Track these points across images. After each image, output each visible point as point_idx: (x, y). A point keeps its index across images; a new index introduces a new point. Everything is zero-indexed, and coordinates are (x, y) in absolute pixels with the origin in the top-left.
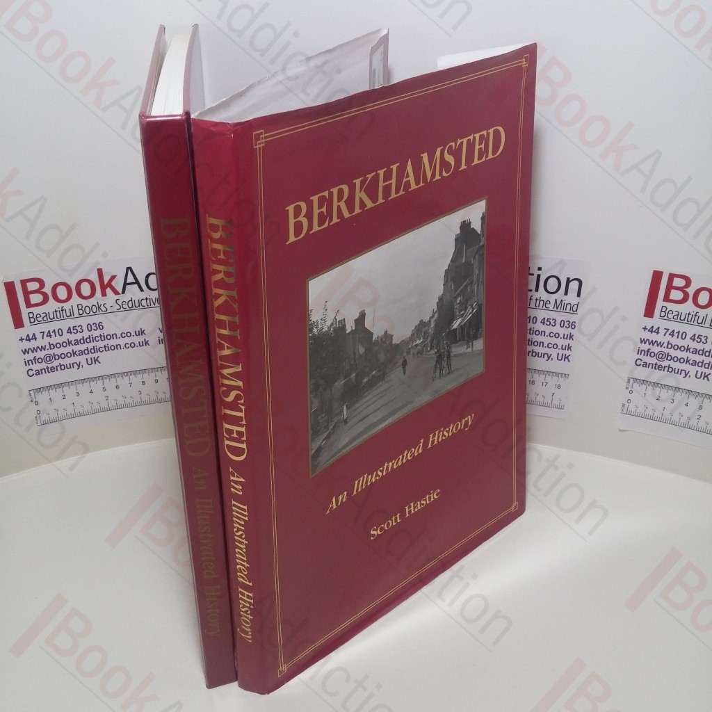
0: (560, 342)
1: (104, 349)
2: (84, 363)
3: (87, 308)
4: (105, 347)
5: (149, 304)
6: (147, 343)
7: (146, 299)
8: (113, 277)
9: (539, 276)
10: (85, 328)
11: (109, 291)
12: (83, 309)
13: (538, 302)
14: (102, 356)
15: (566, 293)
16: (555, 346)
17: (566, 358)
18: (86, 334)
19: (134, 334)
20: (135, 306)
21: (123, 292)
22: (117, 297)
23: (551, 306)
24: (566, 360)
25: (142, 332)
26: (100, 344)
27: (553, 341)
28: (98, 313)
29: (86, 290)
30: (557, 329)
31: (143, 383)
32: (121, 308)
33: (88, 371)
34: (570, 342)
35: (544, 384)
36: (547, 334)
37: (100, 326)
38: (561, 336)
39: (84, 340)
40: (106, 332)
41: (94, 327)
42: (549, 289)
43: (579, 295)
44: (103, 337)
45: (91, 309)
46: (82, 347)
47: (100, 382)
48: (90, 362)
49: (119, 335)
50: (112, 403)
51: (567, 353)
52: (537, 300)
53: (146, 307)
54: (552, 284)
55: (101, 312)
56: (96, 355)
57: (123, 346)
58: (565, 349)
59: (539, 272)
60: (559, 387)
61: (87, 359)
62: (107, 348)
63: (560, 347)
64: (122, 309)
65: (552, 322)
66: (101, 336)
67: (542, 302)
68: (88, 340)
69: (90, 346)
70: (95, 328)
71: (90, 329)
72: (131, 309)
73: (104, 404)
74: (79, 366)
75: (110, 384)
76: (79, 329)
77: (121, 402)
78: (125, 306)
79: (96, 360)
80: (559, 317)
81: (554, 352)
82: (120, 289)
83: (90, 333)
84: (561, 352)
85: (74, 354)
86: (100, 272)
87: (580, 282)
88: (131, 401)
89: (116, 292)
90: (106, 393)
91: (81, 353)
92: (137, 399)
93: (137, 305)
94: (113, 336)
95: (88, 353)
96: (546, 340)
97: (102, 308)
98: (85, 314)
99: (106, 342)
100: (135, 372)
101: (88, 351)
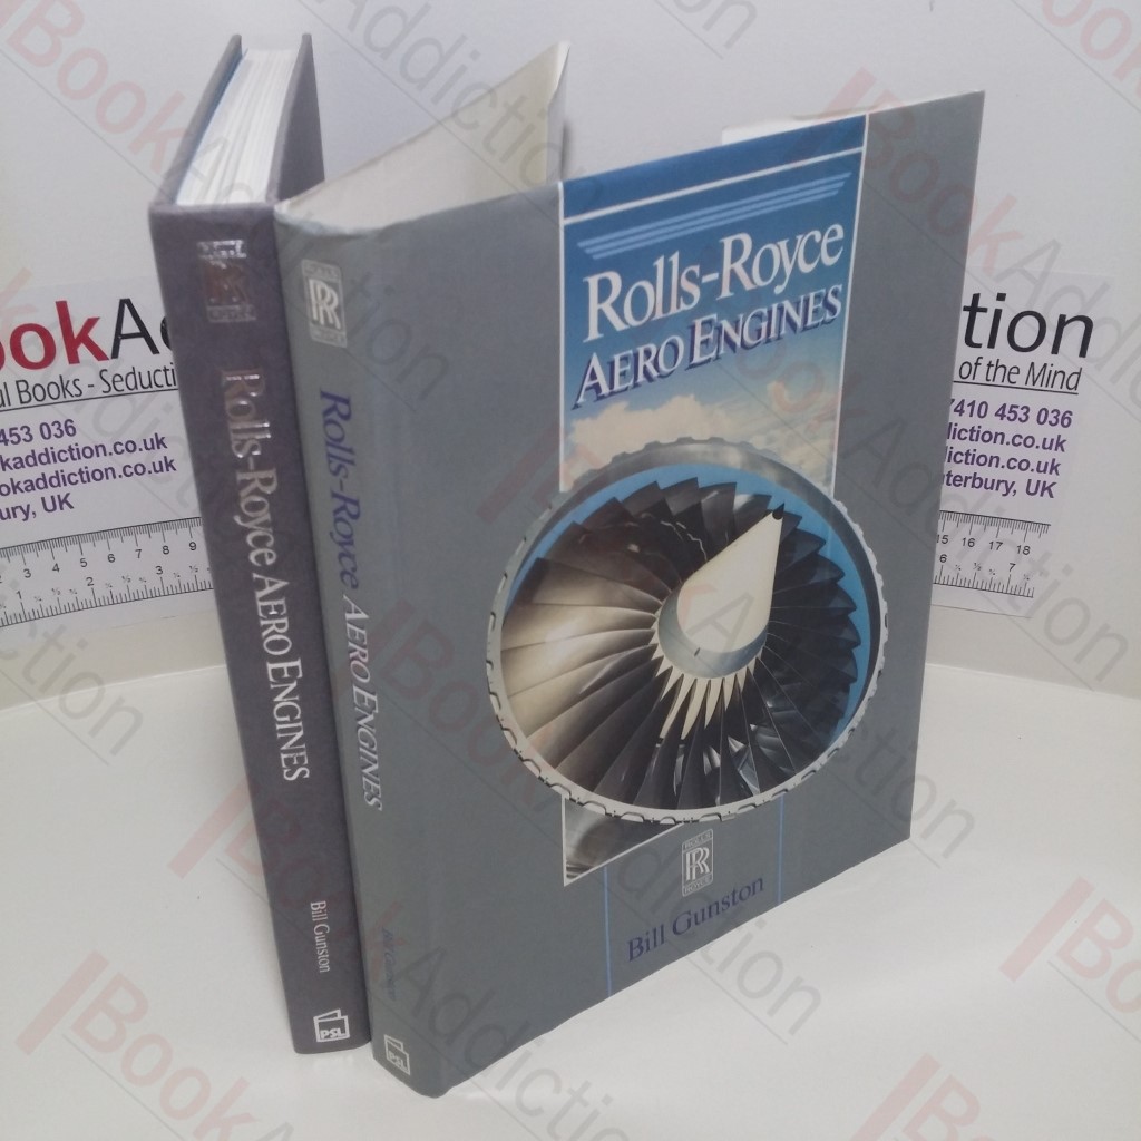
0: (1036, 456)
1: (78, 477)
2: (37, 507)
3: (38, 389)
4: (81, 472)
5: (171, 382)
6: (169, 465)
7: (166, 370)
8: (91, 323)
9: (998, 313)
10: (35, 432)
11: (83, 351)
12: (30, 390)
13: (993, 369)
14: (77, 493)
15: (1055, 350)
16: (1023, 465)
17: (1046, 489)
18: (39, 445)
19: (142, 446)
20: (140, 385)
21: (115, 354)
22: (103, 364)
23: (1020, 380)
24: (1046, 493)
25: (160, 442)
26: (71, 467)
27: (1021, 453)
28: (61, 399)
29: (33, 348)
30: (1030, 428)
31: (166, 550)
32: (113, 389)
33: (47, 525)
34: (1058, 455)
35: (995, 545)
36: (1008, 438)
37: (68, 428)
38: (1039, 442)
39: (36, 459)
40: (81, 440)
41: (54, 430)
42: (1019, 341)
43: (1083, 353)
44: (74, 453)
45: (46, 392)
46: (32, 473)
47: (74, 548)
48: (50, 506)
49: (109, 448)
50: (102, 592)
51: (1048, 478)
52: (990, 365)
53: (166, 387)
54: (1026, 332)
55: (69, 397)
56: (62, 491)
57: (119, 471)
58: (1045, 471)
59: (999, 305)
60: (1027, 550)
61: (43, 499)
62: (87, 476)
63: (1034, 465)
64: (113, 392)
65: (1021, 413)
66: (71, 449)
67: (1001, 370)
68: (44, 459)
69: (50, 470)
70: (59, 433)
71: (47, 435)
72: (132, 391)
73: (85, 594)
74: (27, 514)
75: (96, 551)
76: (23, 434)
77: (119, 588)
78: (121, 386)
79: (64, 501)
80: (1036, 401)
81: (1019, 478)
82: (107, 349)
83: (48, 444)
84: (1036, 477)
85: (16, 487)
86: (62, 308)
87: (1089, 324)
88: (140, 587)
89: (100, 355)
90: (87, 572)
91: (31, 486)
92: (154, 583)
93: (146, 383)
94: (98, 450)
95: (46, 486)
96: (1004, 452)
97: (71, 387)
98: (34, 402)
99: (83, 463)
100: (147, 527)
101: (45, 482)
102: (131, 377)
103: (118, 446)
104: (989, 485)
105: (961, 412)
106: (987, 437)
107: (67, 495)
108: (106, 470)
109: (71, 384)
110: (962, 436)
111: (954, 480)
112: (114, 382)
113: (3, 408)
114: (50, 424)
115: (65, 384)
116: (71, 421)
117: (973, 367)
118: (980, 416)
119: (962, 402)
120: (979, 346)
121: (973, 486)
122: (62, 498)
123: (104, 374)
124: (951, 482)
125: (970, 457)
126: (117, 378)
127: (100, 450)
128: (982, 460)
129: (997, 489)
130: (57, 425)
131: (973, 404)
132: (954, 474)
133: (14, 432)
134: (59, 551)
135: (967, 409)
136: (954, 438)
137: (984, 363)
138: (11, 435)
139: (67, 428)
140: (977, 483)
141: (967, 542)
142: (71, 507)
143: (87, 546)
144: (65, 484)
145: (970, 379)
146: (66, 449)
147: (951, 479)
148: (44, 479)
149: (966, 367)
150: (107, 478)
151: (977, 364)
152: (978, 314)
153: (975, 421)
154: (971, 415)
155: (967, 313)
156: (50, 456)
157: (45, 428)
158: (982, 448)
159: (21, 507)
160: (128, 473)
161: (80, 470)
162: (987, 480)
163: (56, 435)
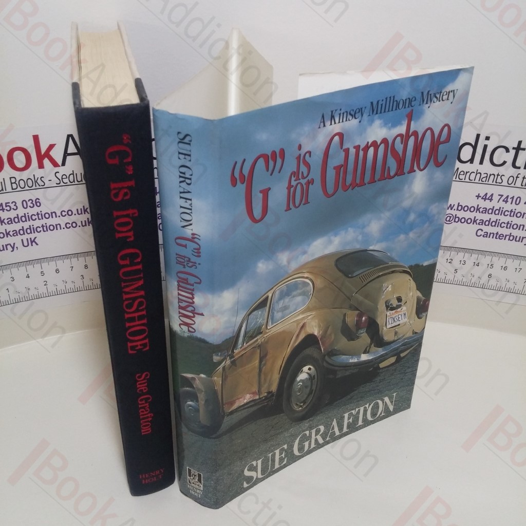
102: (72, 176)
103: (63, 212)
104: (518, 239)
105: (506, 202)
106: (519, 215)
107: (35, 238)
108: (56, 225)
109: (39, 179)
110: (506, 214)
111: (499, 236)
112: (62, 179)
113: (2, 192)
114: (27, 201)
115: (36, 180)
116: (39, 199)
117: (515, 178)
118: (516, 204)
119: (508, 197)
120: (519, 168)
121: (509, 239)
122: (32, 240)
123: (57, 174)
124: (498, 237)
125: (509, 225)
126: (64, 177)
127: (54, 214)
128: (515, 227)
129: (522, 242)
130: (31, 201)
131: (513, 198)
132: (499, 233)
133: (7, 204)
134: (30, 267)
135: (510, 200)
136: (501, 215)
137: (521, 177)
138: (6, 206)
139: (36, 203)
140: (511, 238)
141: (503, 267)
142: (37, 244)
143: (45, 265)
144: (34, 232)
145: (512, 185)
146: (36, 214)
147: (498, 236)
148: (23, 230)
149: (512, 178)
150: (57, 229)
151: (517, 177)
152: (520, 151)
153: (513, 207)
154: (511, 203)
155: (514, 151)
156: (27, 218)
157: (24, 203)
158: (515, 220)
159: (10, 244)
160: (68, 227)
161: (43, 225)
162: (517, 237)
163: (30, 206)
